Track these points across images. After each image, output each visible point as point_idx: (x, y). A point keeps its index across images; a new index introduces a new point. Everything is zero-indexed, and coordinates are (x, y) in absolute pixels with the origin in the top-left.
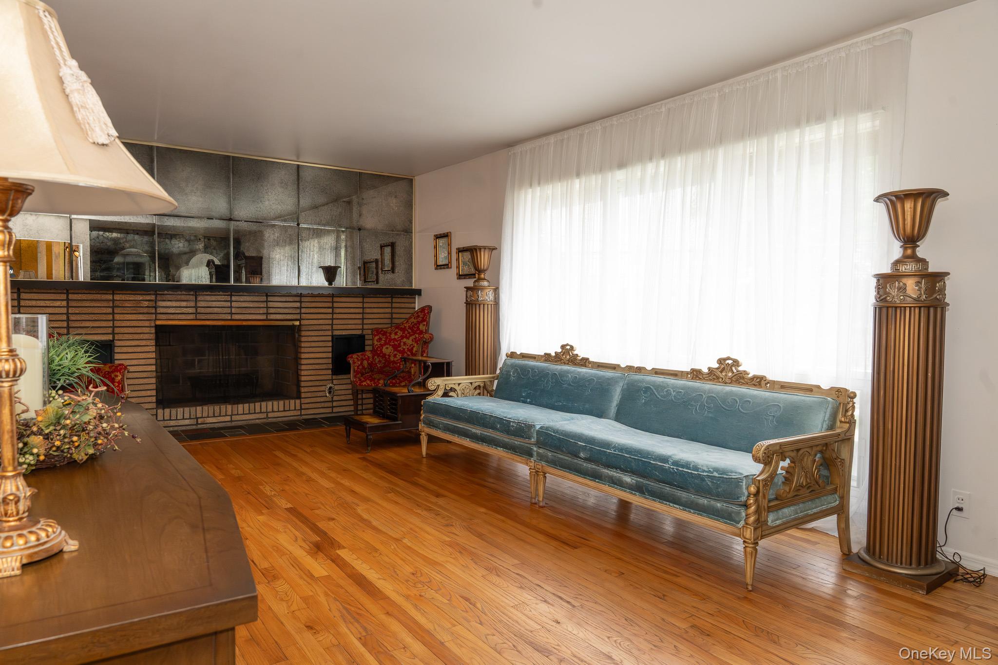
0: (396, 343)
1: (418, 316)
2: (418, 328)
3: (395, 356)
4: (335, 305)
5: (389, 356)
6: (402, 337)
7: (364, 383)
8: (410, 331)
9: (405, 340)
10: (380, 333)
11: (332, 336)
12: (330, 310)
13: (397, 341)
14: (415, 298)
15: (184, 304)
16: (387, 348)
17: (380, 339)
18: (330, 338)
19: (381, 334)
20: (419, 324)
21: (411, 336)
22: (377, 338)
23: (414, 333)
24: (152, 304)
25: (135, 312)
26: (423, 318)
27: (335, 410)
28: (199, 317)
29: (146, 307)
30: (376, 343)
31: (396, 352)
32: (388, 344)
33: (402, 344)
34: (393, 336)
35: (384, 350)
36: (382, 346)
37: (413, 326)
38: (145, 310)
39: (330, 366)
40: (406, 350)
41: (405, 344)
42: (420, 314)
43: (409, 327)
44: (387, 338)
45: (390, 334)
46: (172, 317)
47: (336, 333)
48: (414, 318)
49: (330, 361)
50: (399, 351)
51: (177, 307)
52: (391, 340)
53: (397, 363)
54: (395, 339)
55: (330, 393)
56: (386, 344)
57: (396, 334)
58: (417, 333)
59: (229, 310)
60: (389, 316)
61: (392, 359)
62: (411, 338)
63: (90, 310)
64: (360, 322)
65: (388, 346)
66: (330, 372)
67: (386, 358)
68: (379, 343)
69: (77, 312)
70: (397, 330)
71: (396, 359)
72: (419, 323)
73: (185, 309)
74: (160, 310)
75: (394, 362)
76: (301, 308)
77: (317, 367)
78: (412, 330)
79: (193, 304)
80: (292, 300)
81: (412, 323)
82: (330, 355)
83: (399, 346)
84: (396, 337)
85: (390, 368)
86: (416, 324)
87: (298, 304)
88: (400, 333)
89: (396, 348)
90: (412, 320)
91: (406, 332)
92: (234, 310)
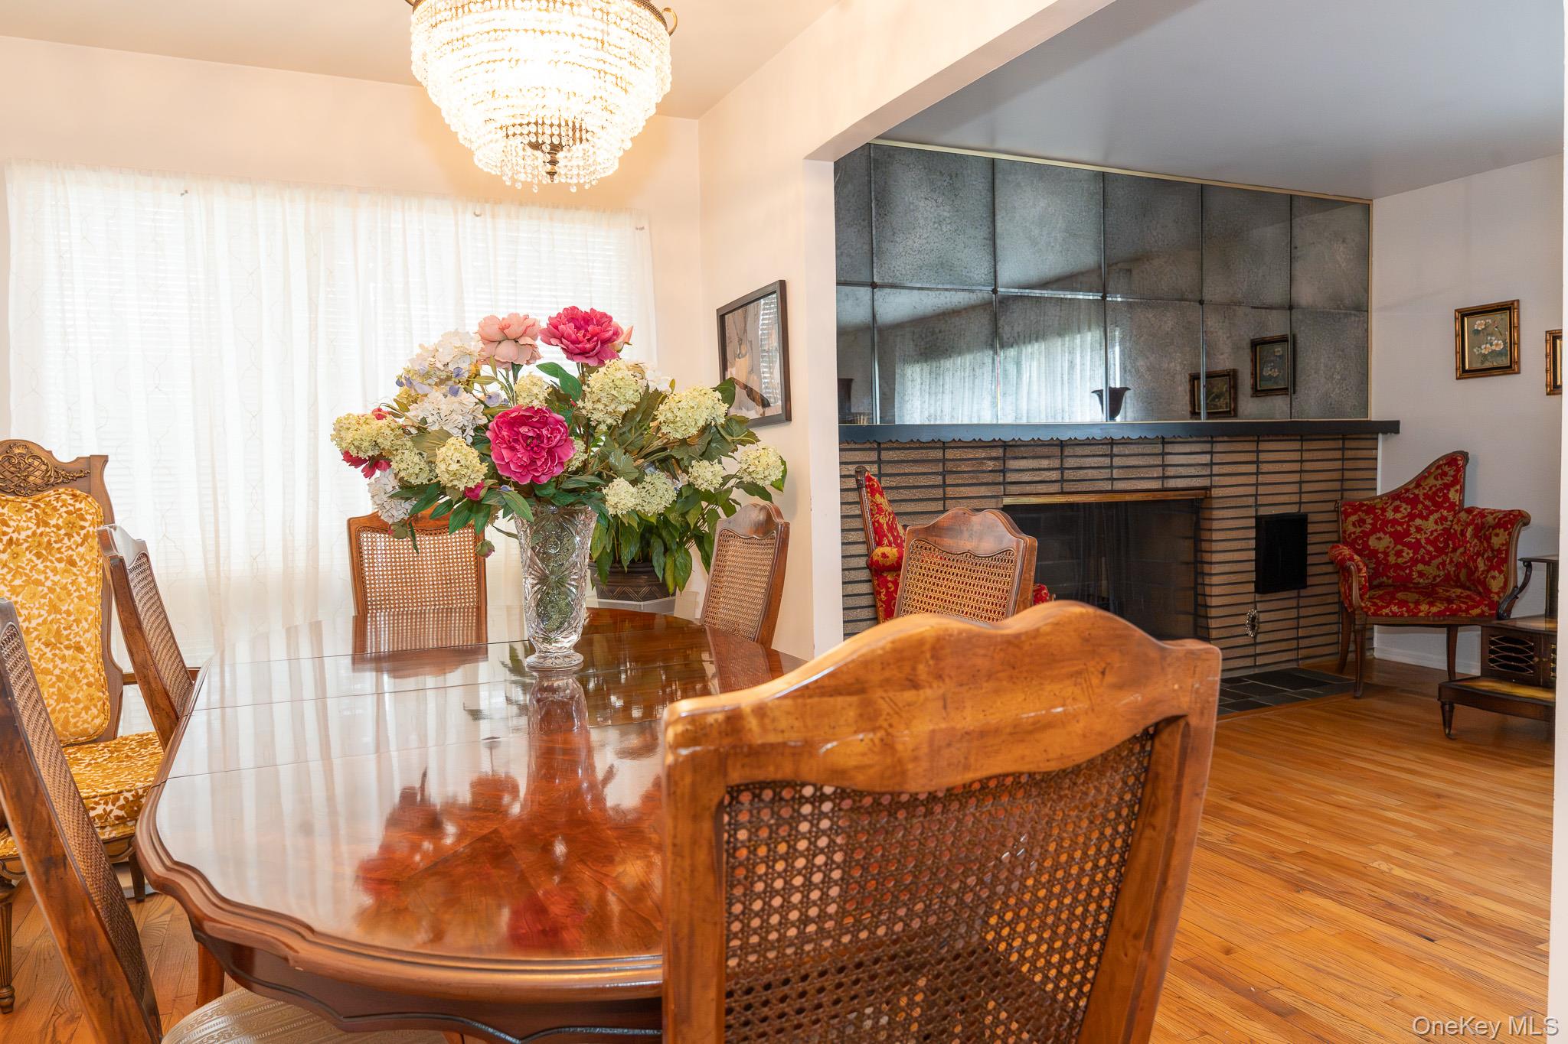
0: (1399, 528)
1: (1445, 474)
2: (1446, 498)
3: (1399, 554)
4: (1263, 457)
5: (1386, 554)
6: (1412, 517)
7: (1385, 611)
8: (1427, 503)
9: (1418, 521)
10: (1360, 510)
11: (1258, 519)
12: (1252, 468)
13: (1401, 524)
14: (1377, 439)
15: (1045, 463)
16: (1379, 539)
17: (1362, 522)
18: (1252, 522)
19: (1363, 511)
20: (1449, 490)
21: (1431, 513)
22: (1354, 518)
23: (1439, 506)
24: (998, 465)
25: (975, 481)
26: (1455, 476)
27: (1260, 661)
28: (1067, 487)
29: (991, 471)
30: (1351, 529)
31: (1399, 547)
32: (1382, 530)
33: (1412, 530)
34: (1390, 515)
35: (1372, 542)
36: (1366, 535)
37: (1435, 493)
38: (988, 478)
39: (1253, 577)
40: (1423, 542)
41: (1419, 529)
42: (1446, 468)
43: (1426, 496)
44: (1376, 518)
45: (1384, 510)
46: (1028, 489)
47: (1264, 511)
48: (1436, 478)
49: (1252, 566)
50: (1409, 545)
51: (1036, 470)
52: (1386, 522)
53: (1404, 569)
54: (1395, 522)
55: (1253, 627)
56: (1374, 530)
57: (1396, 510)
58: (1445, 509)
59: (1106, 473)
60: (1336, 475)
61: (1392, 559)
62: (1432, 518)
63: (911, 481)
64: (1295, 488)
65: (1381, 535)
66: (1252, 588)
67: (1377, 558)
68: (1358, 530)
69: (893, 484)
70: (1397, 503)
71: (1400, 561)
72: (1448, 487)
73: (1047, 473)
74: (1012, 477)
75: (1397, 566)
76: (1212, 464)
77: (1233, 578)
78: (1435, 503)
79: (1056, 463)
80: (1198, 450)
81: (1431, 488)
82: (1252, 555)
83: (1407, 533)
84: (1398, 516)
85: (1388, 578)
86: (1441, 490)
87: (1206, 459)
88: (1405, 509)
89: (1398, 538)
90: (1431, 481)
91: (1420, 507)
92: (1116, 474)
